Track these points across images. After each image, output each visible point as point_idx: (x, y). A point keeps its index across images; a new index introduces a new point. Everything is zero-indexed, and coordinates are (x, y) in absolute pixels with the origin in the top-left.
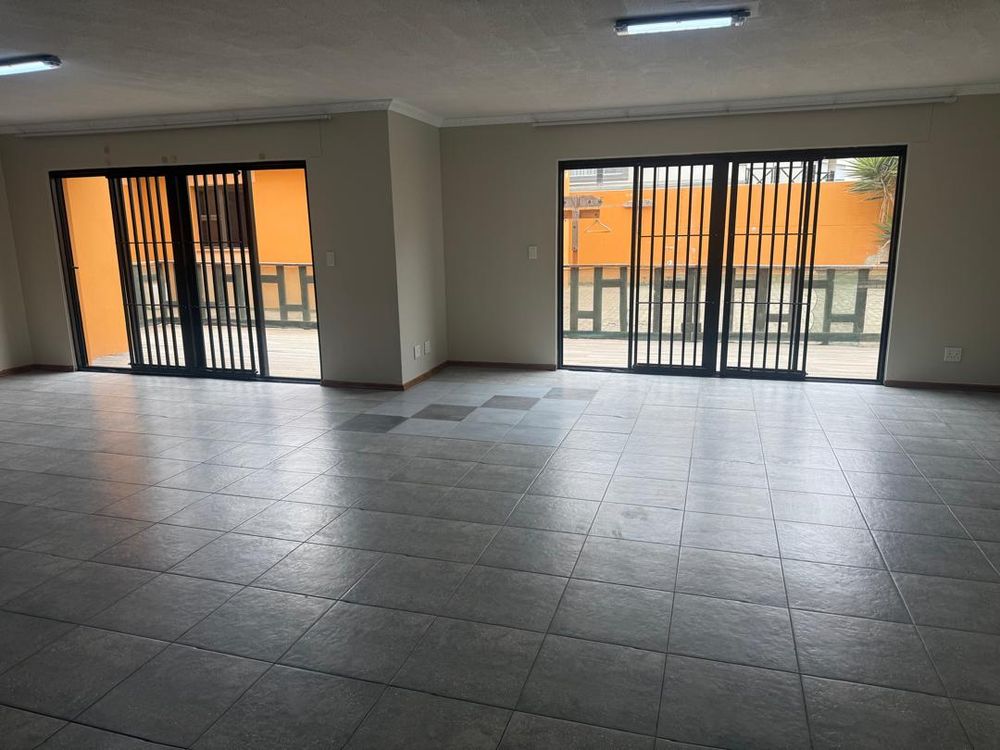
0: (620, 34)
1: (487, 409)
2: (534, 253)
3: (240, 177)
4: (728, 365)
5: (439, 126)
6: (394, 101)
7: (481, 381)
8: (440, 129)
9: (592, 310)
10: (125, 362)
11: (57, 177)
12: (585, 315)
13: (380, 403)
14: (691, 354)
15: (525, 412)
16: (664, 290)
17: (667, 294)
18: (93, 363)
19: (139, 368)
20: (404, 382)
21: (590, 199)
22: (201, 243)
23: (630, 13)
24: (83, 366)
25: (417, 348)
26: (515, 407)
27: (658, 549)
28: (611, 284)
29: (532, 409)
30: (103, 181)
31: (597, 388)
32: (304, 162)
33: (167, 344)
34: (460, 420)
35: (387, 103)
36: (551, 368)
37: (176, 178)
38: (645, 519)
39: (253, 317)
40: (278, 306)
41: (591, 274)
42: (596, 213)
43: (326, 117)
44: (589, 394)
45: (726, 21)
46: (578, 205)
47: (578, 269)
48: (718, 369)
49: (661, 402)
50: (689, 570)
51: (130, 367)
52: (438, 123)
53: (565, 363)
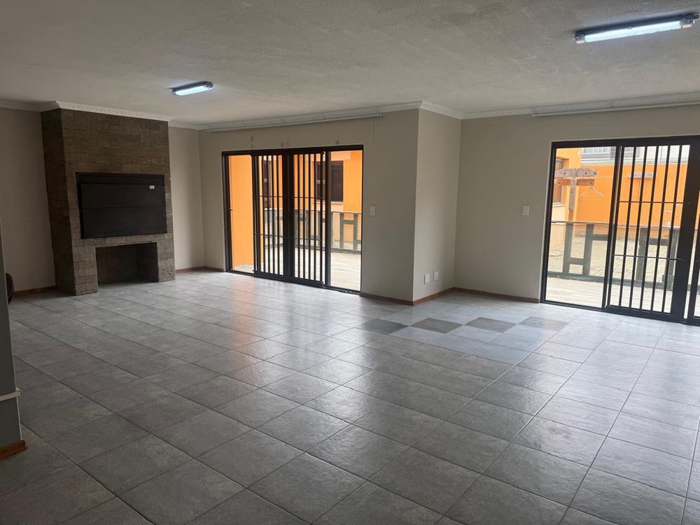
0: (579, 42)
1: (469, 328)
2: (526, 211)
3: (324, 156)
4: (695, 315)
5: (462, 118)
6: (424, 102)
7: (474, 305)
8: (462, 120)
9: (582, 258)
10: (251, 270)
11: (226, 155)
12: (577, 262)
13: (392, 312)
14: (662, 301)
15: (498, 334)
16: (650, 246)
17: (652, 250)
18: (235, 268)
19: (258, 274)
20: (414, 299)
21: (586, 171)
22: (315, 198)
23: (586, 25)
24: (229, 269)
25: (428, 276)
26: (493, 329)
27: (569, 465)
28: (599, 238)
29: (506, 332)
30: (249, 158)
31: (568, 321)
32: (362, 146)
33: (274, 260)
34: (445, 332)
35: (419, 104)
36: (534, 301)
37: (288, 155)
38: (567, 437)
39: (324, 246)
40: (352, 240)
41: (584, 229)
42: (592, 182)
43: (378, 115)
44: (561, 325)
45: (675, 25)
46: (576, 175)
47: (572, 225)
48: (686, 316)
49: (622, 339)
50: (591, 490)
51: (253, 272)
52: (461, 116)
53: (547, 299)
